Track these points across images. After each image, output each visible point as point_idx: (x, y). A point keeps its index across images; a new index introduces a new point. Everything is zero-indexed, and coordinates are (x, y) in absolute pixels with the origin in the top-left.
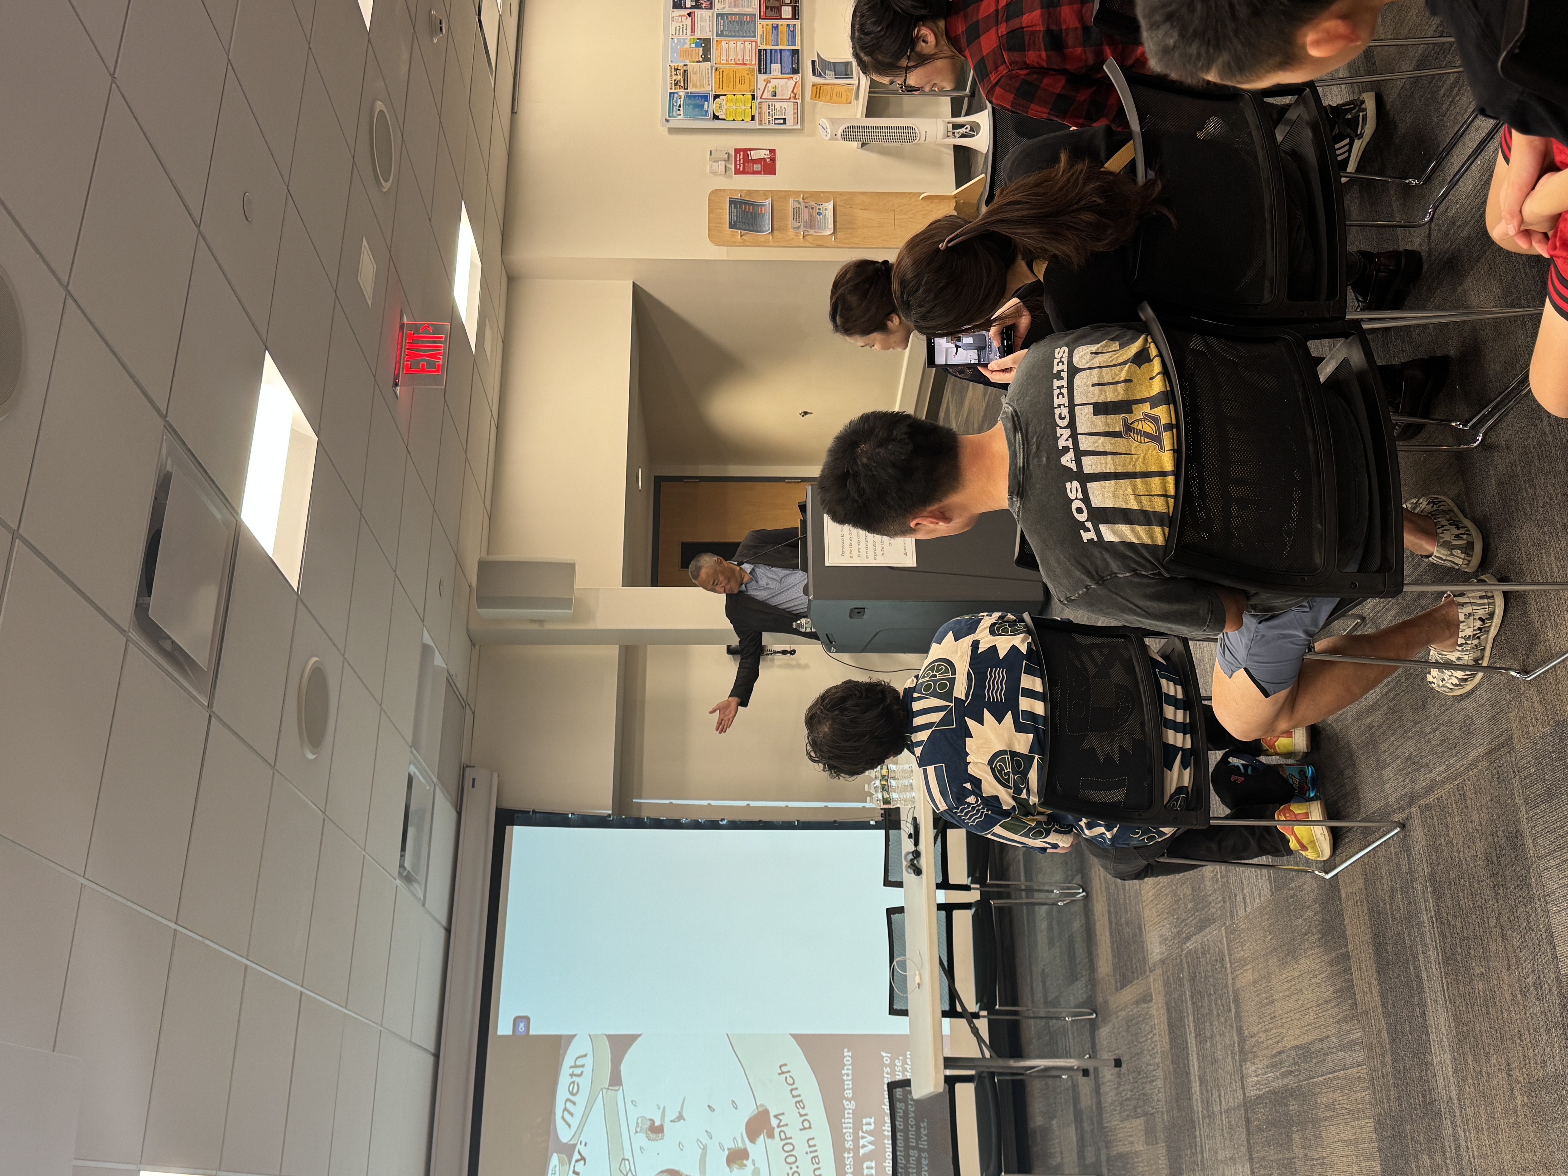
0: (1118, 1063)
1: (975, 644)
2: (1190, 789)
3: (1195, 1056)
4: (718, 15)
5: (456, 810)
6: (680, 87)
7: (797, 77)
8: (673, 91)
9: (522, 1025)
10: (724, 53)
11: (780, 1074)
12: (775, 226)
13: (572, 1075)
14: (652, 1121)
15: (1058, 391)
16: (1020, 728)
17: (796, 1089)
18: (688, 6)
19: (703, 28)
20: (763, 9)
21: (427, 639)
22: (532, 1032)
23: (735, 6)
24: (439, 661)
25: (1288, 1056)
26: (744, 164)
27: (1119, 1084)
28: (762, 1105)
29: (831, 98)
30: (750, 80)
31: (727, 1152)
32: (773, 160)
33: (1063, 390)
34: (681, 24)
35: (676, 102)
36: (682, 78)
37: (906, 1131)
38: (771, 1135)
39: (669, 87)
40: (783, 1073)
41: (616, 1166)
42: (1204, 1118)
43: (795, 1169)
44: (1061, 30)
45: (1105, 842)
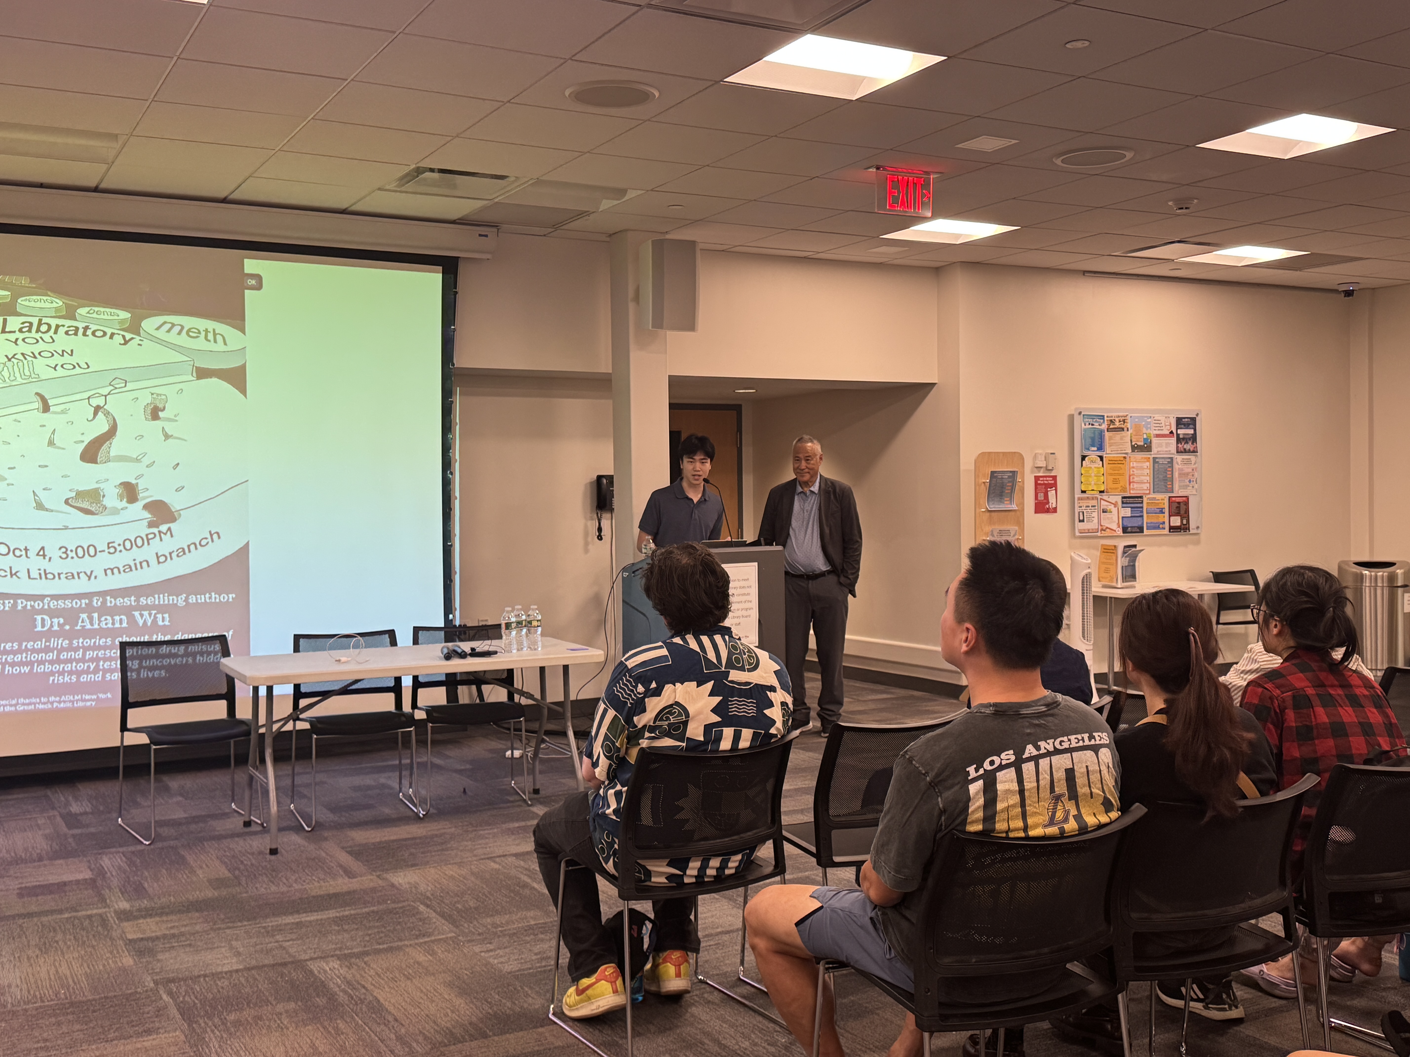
0: (274, 852)
1: (773, 689)
2: (648, 883)
3: (319, 917)
4: (1172, 458)
5: (459, 219)
6: (1109, 425)
7: (1120, 532)
8: (1106, 418)
9: (253, 282)
10: (1140, 465)
11: (210, 532)
12: (993, 514)
13: (207, 331)
14: (164, 409)
15: (1080, 738)
16: (708, 728)
17: (196, 548)
18: (1179, 431)
19: (1160, 445)
20: (1178, 500)
21: (631, 194)
22: (247, 292)
23: (1180, 474)
24: (606, 204)
25: (365, 994)
26: (1044, 484)
27: (253, 854)
28: (180, 515)
29: (1104, 563)
30: (1116, 488)
31: (134, 482)
32: (1047, 511)
33: (1081, 742)
34: (1163, 425)
35: (1096, 421)
36: (1117, 427)
37: (157, 656)
38: (151, 525)
39: (1110, 414)
40: (211, 535)
41: (117, 374)
42: (264, 927)
43: (119, 548)
44: (1313, 739)
45: (600, 809)
